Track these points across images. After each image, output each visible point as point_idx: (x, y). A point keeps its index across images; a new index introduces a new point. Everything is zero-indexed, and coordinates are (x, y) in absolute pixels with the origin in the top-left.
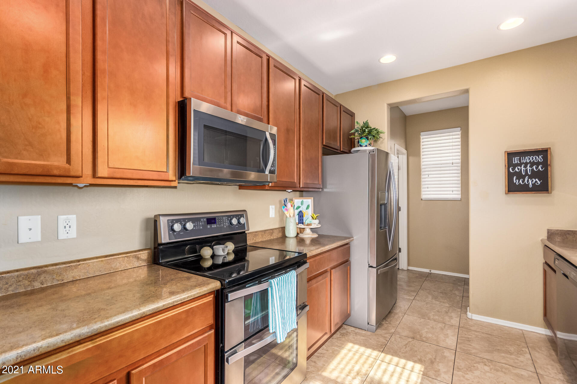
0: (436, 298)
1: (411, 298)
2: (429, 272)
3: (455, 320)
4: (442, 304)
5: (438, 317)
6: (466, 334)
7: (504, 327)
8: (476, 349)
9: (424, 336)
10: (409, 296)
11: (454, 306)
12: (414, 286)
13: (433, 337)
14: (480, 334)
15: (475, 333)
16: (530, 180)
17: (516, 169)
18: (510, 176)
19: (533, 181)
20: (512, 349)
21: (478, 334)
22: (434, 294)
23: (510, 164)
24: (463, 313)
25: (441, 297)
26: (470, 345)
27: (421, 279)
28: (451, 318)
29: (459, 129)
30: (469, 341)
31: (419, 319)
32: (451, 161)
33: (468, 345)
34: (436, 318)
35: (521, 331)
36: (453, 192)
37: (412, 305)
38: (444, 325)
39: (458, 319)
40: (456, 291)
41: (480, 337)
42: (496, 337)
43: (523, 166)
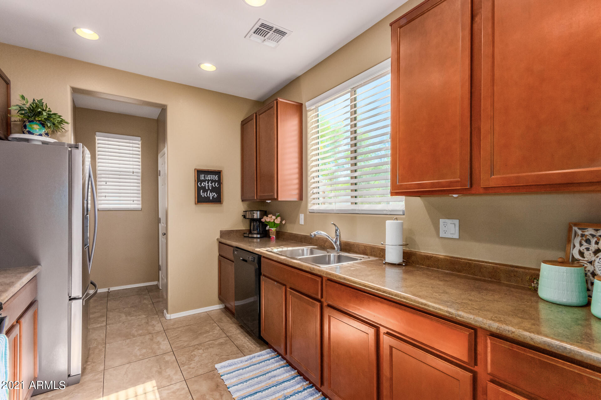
0: (129, 314)
1: (102, 325)
2: (108, 290)
3: (158, 326)
4: (138, 317)
5: (142, 331)
6: (172, 334)
7: (195, 315)
8: (186, 341)
9: (138, 355)
10: (98, 324)
11: (151, 315)
12: (99, 310)
13: (148, 350)
14: (183, 329)
15: (179, 329)
16: (210, 193)
17: (202, 184)
18: (199, 189)
19: (212, 194)
20: (207, 328)
21: (181, 329)
22: (125, 310)
23: (199, 180)
24: (161, 318)
25: (134, 311)
26: (181, 341)
27: (102, 301)
28: (153, 326)
29: (139, 138)
30: (178, 338)
31: (124, 341)
32: (132, 170)
33: (179, 341)
34: (140, 332)
35: (206, 313)
36: (133, 202)
37: (108, 331)
38: (151, 335)
39: (160, 325)
40: (144, 301)
41: (184, 330)
42: (194, 325)
43: (206, 182)
